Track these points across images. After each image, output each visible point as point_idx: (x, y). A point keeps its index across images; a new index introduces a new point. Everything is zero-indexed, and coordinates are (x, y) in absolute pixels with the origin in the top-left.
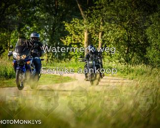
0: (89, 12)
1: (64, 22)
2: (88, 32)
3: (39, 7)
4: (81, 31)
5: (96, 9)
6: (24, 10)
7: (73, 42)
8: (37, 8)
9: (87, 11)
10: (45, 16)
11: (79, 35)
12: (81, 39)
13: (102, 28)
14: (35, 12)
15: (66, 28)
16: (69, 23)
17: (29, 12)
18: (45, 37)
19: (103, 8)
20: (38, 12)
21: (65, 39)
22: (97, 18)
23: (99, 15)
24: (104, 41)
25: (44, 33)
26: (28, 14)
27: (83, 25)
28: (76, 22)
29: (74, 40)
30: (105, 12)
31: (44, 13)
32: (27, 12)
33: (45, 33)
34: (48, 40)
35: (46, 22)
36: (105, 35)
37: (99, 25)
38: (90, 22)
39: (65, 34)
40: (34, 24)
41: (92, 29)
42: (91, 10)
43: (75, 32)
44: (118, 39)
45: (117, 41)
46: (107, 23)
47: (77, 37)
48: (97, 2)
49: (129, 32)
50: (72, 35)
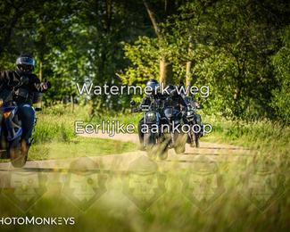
0: (168, 25)
1: (123, 43)
2: (167, 61)
3: (77, 15)
4: (154, 59)
5: (181, 19)
6: (51, 21)
7: (139, 79)
8: (75, 17)
9: (165, 23)
10: (88, 32)
11: (149, 66)
12: (153, 73)
13: (191, 53)
14: (70, 24)
15: (127, 54)
16: (132, 44)
17: (60, 25)
18: (88, 69)
19: (193, 17)
20: (77, 25)
21: (124, 74)
22: (183, 34)
23: (186, 30)
24: (194, 78)
25: (87, 62)
26: (58, 29)
27: (158, 48)
28: (144, 42)
29: (141, 76)
30: (197, 25)
31: (87, 25)
32: (56, 25)
33: (89, 64)
34: (94, 75)
35: (90, 43)
36: (197, 66)
37: (187, 48)
38: (170, 43)
39: (125, 64)
40: (69, 47)
41: (174, 55)
42: (172, 21)
43: (143, 61)
44: (221, 74)
45: (219, 77)
46: (200, 45)
47: (146, 70)
48: (182, 8)
49: (241, 61)
50: (137, 66)
